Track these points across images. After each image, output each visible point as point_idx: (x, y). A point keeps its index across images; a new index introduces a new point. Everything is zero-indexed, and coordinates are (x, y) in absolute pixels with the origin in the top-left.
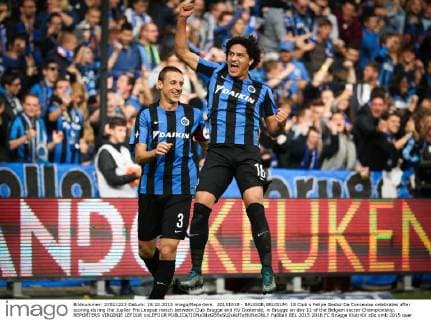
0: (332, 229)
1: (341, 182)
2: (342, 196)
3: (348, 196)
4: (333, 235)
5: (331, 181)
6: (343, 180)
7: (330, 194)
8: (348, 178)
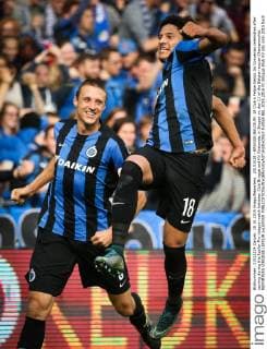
0: (211, 291)
1: (223, 228)
2: (225, 247)
3: (232, 247)
4: (212, 299)
5: (209, 226)
6: (226, 225)
7: (208, 244)
8: (232, 223)
